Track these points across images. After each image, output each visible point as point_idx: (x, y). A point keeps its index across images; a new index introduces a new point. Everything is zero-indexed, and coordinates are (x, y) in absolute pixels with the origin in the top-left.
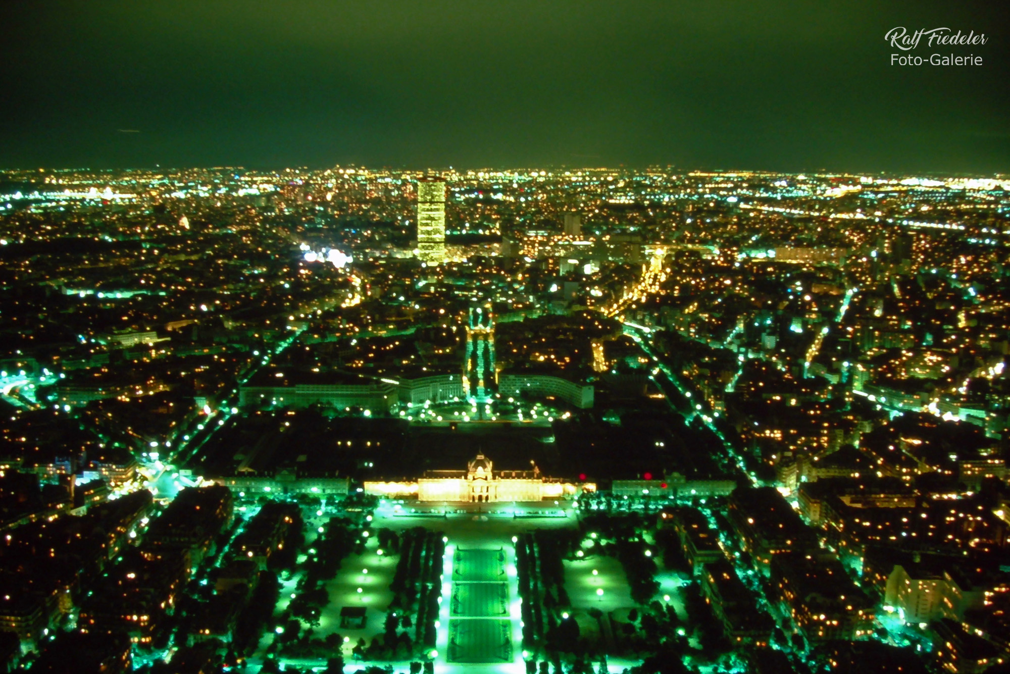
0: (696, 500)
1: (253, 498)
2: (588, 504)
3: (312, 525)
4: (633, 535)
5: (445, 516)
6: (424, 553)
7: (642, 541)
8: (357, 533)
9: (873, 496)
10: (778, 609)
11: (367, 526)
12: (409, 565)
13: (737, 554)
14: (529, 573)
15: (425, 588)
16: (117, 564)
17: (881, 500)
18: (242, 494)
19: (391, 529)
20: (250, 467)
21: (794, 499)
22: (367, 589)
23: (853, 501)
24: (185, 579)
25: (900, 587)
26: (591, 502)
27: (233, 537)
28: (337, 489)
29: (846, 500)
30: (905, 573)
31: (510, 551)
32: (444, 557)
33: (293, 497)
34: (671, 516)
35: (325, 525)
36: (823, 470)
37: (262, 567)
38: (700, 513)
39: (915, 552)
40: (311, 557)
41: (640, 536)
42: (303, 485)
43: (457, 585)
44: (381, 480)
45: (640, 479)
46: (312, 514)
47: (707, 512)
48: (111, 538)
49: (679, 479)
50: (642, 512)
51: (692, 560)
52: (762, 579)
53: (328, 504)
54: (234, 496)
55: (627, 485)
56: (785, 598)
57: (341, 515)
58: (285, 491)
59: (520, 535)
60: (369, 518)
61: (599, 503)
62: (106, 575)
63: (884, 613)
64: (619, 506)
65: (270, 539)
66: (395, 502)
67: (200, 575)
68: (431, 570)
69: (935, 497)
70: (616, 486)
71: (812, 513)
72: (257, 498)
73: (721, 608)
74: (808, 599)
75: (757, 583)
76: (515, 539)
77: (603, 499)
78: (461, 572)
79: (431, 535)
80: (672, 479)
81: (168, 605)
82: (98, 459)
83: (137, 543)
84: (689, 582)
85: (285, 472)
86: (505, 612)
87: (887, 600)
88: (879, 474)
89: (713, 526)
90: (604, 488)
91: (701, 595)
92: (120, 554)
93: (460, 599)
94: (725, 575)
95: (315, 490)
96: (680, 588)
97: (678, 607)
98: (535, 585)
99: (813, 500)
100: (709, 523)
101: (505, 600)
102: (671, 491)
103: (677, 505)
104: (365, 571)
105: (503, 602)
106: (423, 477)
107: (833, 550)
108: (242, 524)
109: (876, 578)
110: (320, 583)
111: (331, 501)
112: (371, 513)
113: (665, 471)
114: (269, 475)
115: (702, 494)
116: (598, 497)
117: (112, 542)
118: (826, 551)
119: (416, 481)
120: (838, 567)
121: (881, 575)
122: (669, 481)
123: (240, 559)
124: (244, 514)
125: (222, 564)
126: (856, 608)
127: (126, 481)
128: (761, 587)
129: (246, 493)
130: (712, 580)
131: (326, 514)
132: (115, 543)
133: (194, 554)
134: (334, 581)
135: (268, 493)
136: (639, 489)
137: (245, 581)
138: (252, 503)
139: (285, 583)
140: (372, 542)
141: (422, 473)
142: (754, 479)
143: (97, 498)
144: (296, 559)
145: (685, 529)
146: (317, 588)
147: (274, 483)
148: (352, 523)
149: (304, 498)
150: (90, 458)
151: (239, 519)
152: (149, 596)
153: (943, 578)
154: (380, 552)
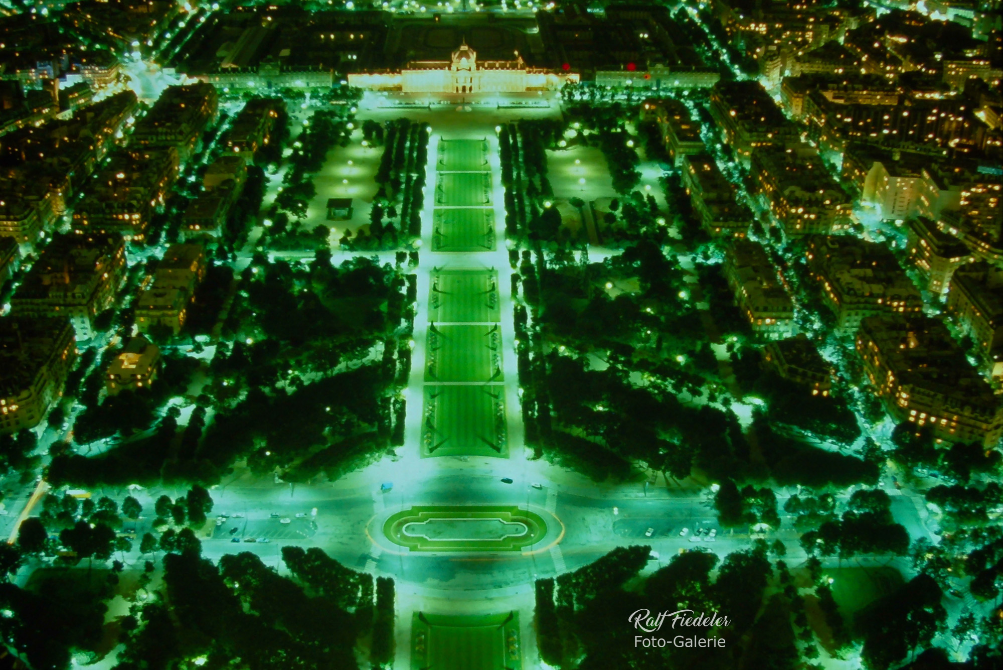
0: (679, 92)
1: (238, 93)
2: (571, 94)
3: (297, 118)
4: (615, 126)
5: (429, 107)
6: (408, 144)
7: (624, 132)
8: (342, 125)
9: (856, 92)
10: (757, 201)
11: (351, 118)
12: (393, 156)
13: (718, 146)
14: (512, 162)
15: (409, 179)
16: (105, 165)
17: (864, 97)
18: (226, 90)
19: (376, 121)
20: (234, 63)
21: (776, 94)
22: (353, 181)
23: (835, 98)
24: (173, 178)
25: (878, 184)
26: (574, 93)
27: (219, 133)
28: (321, 82)
29: (829, 95)
30: (884, 170)
31: (494, 141)
32: (427, 147)
33: (277, 92)
34: (653, 107)
35: (309, 119)
36: (807, 65)
37: (249, 161)
38: (682, 105)
39: (895, 149)
40: (296, 150)
41: (622, 127)
42: (287, 78)
43: (441, 175)
44: (364, 73)
45: (624, 70)
46: (296, 108)
47: (690, 104)
48: (98, 140)
49: (662, 71)
50: (625, 103)
51: (674, 151)
52: (743, 172)
53: (311, 98)
54: (218, 93)
55: (610, 76)
56: (765, 191)
57: (325, 109)
58: (270, 86)
59: (504, 125)
60: (353, 110)
61: (582, 93)
62: (96, 177)
63: (861, 208)
64: (603, 96)
65: (256, 134)
66: (379, 94)
67: (188, 172)
68: (415, 161)
69: (918, 95)
70: (600, 76)
71: (794, 108)
72: (241, 94)
73: (701, 199)
74: (787, 192)
75: (737, 175)
76: (498, 129)
77: (586, 90)
78: (445, 162)
79: (415, 126)
80: (656, 71)
81: (158, 203)
82: (81, 62)
83: (125, 144)
84: (670, 172)
85: (269, 67)
86: (488, 202)
87: (865, 196)
88: (863, 71)
89: (695, 117)
90: (587, 78)
91: (682, 186)
92: (109, 154)
93: (444, 189)
94: (706, 166)
95: (298, 83)
96: (661, 178)
97: (660, 198)
98: (518, 175)
99: (795, 95)
100: (691, 115)
101: (488, 189)
102: (655, 83)
103: (659, 97)
104: (350, 162)
105: (486, 192)
106: (406, 69)
107: (813, 144)
108: (227, 120)
109: (855, 174)
110: (306, 175)
111: (315, 95)
112: (355, 105)
113: (648, 63)
114: (252, 70)
115: (685, 86)
116: (582, 87)
117: (99, 144)
118: (807, 145)
119: (400, 73)
120: (818, 162)
121: (860, 172)
122: (652, 72)
123: (226, 154)
124: (229, 109)
125: (209, 160)
126: (834, 202)
127: (110, 82)
128: (741, 179)
129: (230, 89)
130: (693, 171)
131: (311, 107)
132: (102, 144)
133: (181, 152)
134: (320, 174)
135: (252, 89)
136: (622, 80)
137: (232, 176)
138: (236, 99)
139: (271, 177)
140: (357, 134)
141: (405, 65)
142: (737, 72)
143: (82, 101)
144: (281, 153)
145: (668, 120)
146: (304, 181)
147: (258, 78)
148: (336, 115)
149: (288, 92)
150: (72, 60)
151: (224, 116)
152: (139, 196)
153: (921, 177)
154: (365, 143)
